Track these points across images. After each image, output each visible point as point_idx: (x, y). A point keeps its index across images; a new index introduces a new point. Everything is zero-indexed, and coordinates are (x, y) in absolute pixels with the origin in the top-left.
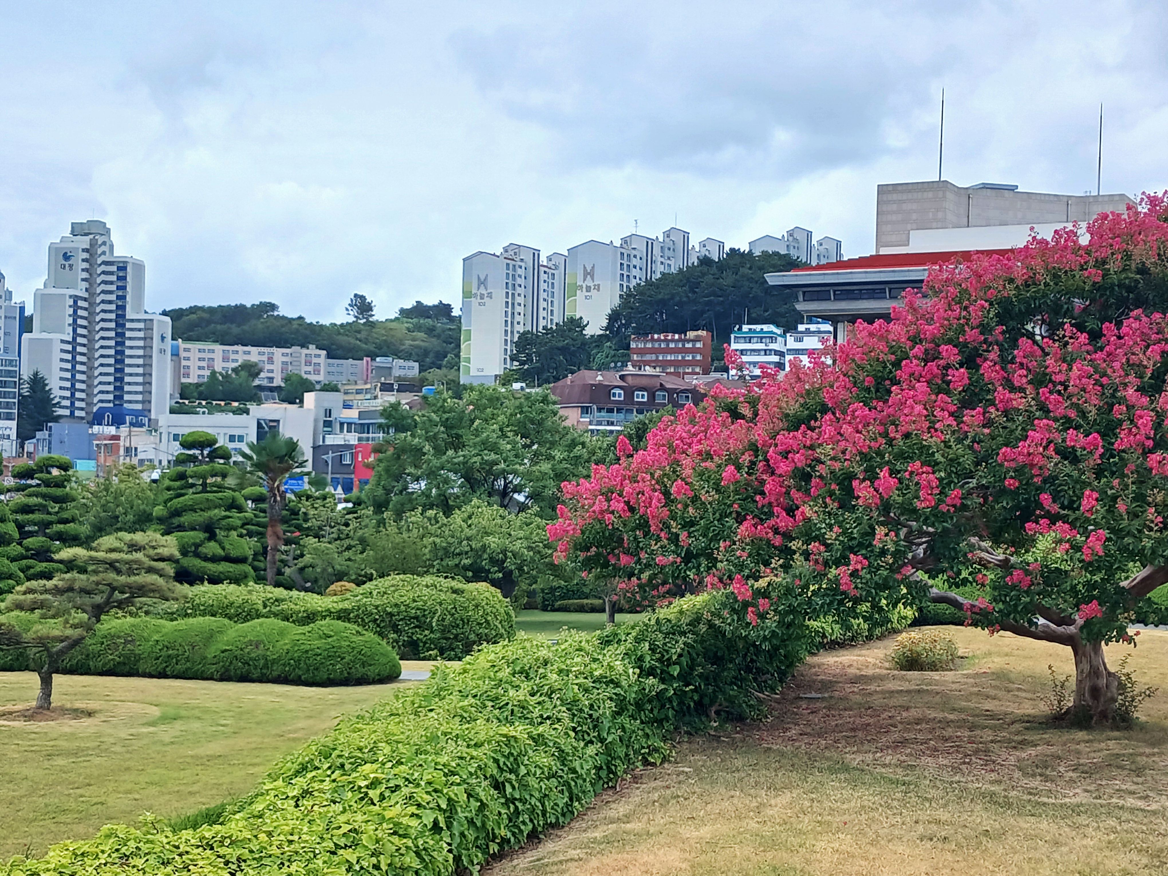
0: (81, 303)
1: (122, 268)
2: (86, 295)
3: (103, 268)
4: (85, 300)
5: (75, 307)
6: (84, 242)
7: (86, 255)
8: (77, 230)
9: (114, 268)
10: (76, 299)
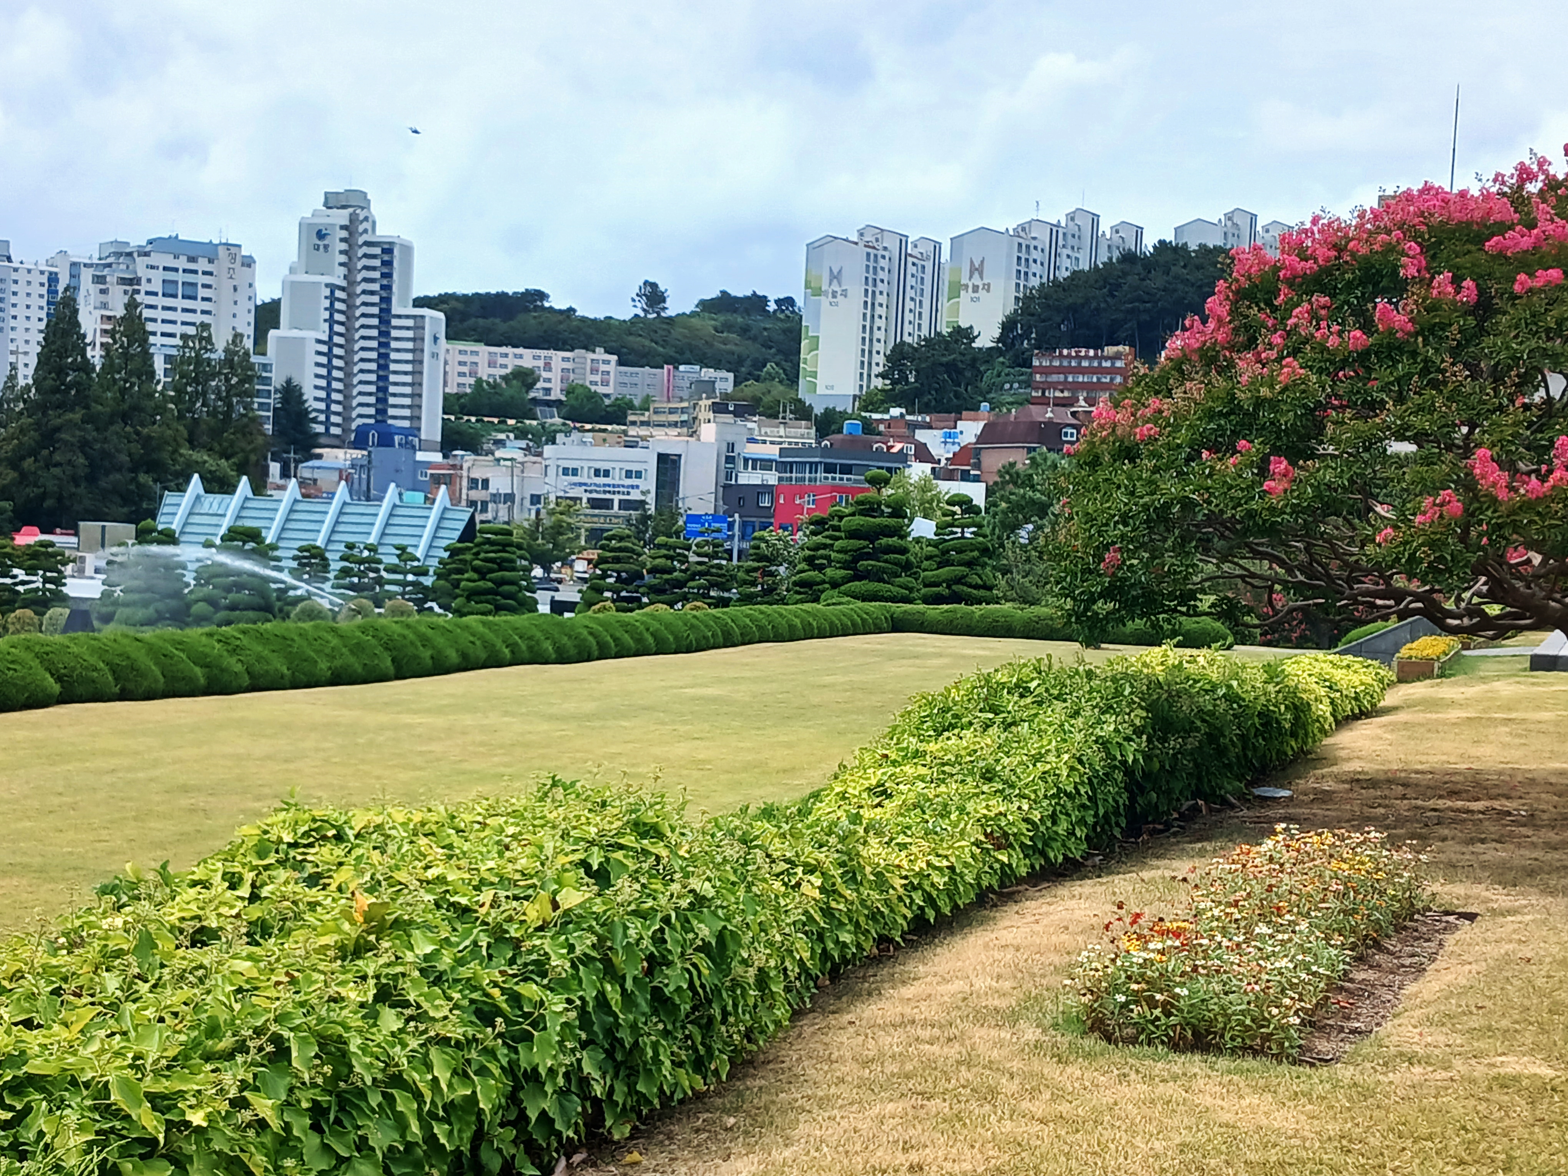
0: (339, 294)
1: (388, 249)
2: (344, 284)
3: (365, 250)
4: (343, 289)
5: (332, 298)
6: (341, 217)
7: (344, 234)
8: (332, 201)
9: (377, 251)
10: (333, 287)
